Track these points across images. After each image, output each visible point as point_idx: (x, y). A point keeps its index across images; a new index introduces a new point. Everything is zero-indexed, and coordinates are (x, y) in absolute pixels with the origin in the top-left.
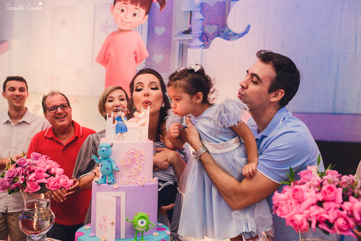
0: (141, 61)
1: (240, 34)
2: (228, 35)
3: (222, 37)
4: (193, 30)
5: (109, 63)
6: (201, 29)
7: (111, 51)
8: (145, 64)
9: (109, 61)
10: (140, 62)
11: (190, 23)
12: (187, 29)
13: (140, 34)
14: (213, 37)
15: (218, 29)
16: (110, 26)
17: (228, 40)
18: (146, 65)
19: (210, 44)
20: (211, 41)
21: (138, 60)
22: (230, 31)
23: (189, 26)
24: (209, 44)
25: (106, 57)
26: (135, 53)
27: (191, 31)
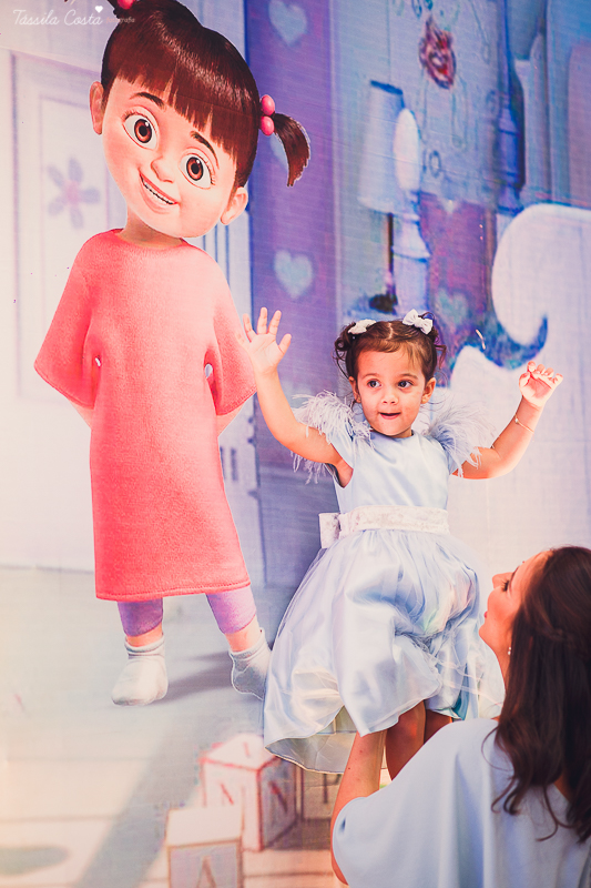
0: (237, 404)
1: (525, 348)
2: (497, 346)
3: (482, 350)
4: (400, 302)
5: (101, 396)
6: (423, 302)
7: (108, 331)
8: (250, 421)
9: (103, 384)
10: (230, 409)
11: (391, 268)
12: (383, 291)
13: (220, 269)
14: (458, 342)
15: (470, 314)
16: (92, 196)
17: (499, 363)
18: (256, 429)
19: (451, 369)
20: (453, 358)
21: (223, 400)
22: (500, 328)
23: (388, 279)
24: (449, 367)
25: (88, 358)
26: (209, 359)
27: (395, 301)
